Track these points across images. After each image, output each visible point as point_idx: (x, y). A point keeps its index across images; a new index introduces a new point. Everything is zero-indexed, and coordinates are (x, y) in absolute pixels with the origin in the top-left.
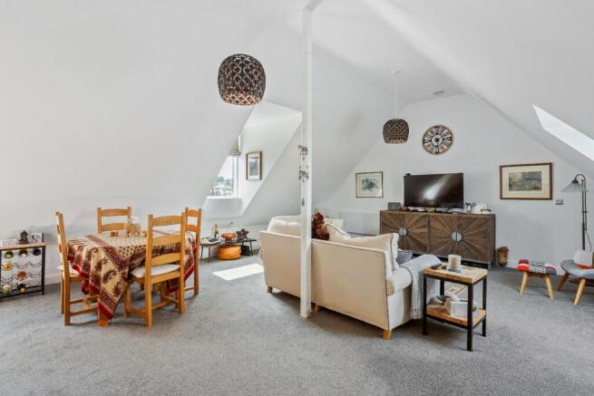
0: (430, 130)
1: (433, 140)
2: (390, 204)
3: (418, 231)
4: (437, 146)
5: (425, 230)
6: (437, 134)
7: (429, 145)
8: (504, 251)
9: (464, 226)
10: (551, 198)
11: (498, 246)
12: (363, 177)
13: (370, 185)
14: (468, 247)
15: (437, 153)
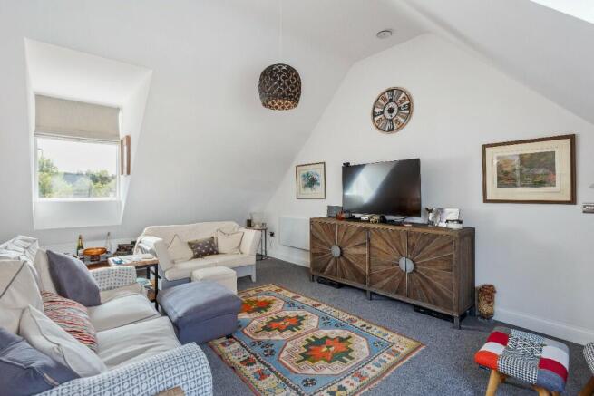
0: (382, 96)
1: (386, 112)
2: (330, 208)
3: (355, 251)
4: (391, 120)
5: (365, 251)
6: (391, 101)
7: (380, 120)
8: (489, 291)
9: (418, 248)
10: (573, 201)
11: (479, 283)
12: (304, 171)
13: (312, 182)
14: (424, 283)
15: (391, 130)
